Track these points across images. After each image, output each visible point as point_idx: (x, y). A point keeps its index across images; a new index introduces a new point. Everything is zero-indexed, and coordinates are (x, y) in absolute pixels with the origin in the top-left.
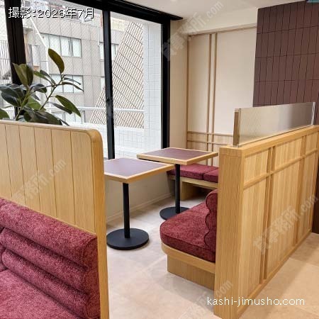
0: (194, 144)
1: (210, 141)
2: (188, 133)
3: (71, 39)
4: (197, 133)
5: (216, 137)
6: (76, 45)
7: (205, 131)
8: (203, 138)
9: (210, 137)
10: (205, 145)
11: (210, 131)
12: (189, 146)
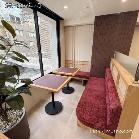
0: (68, 64)
1: (74, 63)
2: (66, 60)
3: (19, 30)
4: (69, 60)
5: (75, 62)
6: (21, 32)
7: (72, 60)
8: (71, 62)
9: (74, 62)
10: (72, 64)
11: (74, 60)
12: (66, 66)
